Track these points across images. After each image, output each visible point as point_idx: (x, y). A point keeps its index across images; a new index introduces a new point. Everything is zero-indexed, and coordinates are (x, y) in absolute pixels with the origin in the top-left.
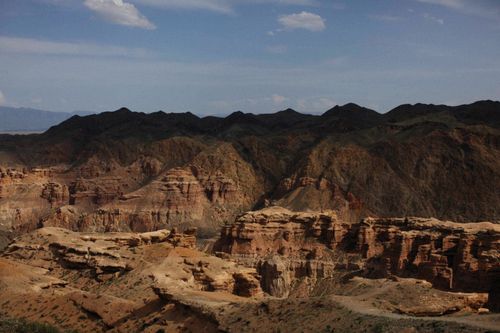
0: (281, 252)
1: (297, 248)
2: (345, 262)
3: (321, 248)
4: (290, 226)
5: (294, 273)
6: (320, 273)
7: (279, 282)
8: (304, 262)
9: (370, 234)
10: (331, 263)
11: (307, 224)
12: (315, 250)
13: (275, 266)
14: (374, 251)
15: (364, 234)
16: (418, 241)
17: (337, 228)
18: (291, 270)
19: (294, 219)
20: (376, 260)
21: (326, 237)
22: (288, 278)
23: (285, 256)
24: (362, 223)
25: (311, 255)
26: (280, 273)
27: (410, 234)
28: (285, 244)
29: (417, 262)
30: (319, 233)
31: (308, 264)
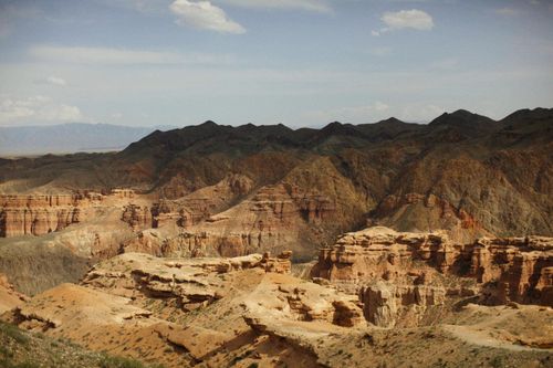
0: (385, 277)
1: (404, 273)
2: (458, 287)
3: (430, 272)
4: (396, 248)
5: (400, 300)
6: (430, 300)
7: (384, 310)
8: (412, 287)
9: (486, 256)
10: (442, 288)
11: (414, 246)
12: (424, 275)
13: (380, 292)
14: (491, 274)
15: (479, 256)
16: (540, 262)
17: (448, 250)
18: (397, 296)
19: (399, 240)
20: (493, 284)
21: (436, 260)
22: (394, 305)
23: (391, 281)
24: (476, 243)
25: (420, 280)
26: (385, 300)
27: (531, 255)
28: (390, 267)
29: (540, 286)
30: (428, 255)
31: (416, 290)
